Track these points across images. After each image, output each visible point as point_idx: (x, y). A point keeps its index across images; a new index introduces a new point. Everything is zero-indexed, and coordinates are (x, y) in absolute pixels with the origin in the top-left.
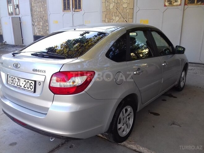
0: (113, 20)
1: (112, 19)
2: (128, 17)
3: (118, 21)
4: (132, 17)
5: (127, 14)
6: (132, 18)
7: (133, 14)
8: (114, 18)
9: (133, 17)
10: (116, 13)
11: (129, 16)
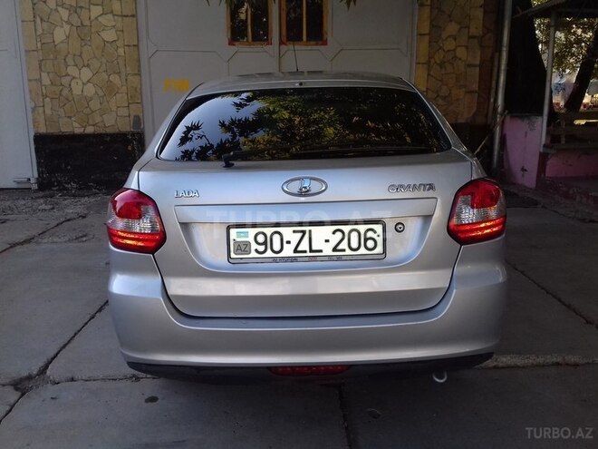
0: (68, 78)
1: (67, 75)
2: (123, 70)
3: (88, 81)
4: (136, 72)
5: (121, 61)
6: (139, 74)
7: (139, 60)
8: (72, 70)
9: (139, 71)
10: (80, 56)
11: (128, 69)
